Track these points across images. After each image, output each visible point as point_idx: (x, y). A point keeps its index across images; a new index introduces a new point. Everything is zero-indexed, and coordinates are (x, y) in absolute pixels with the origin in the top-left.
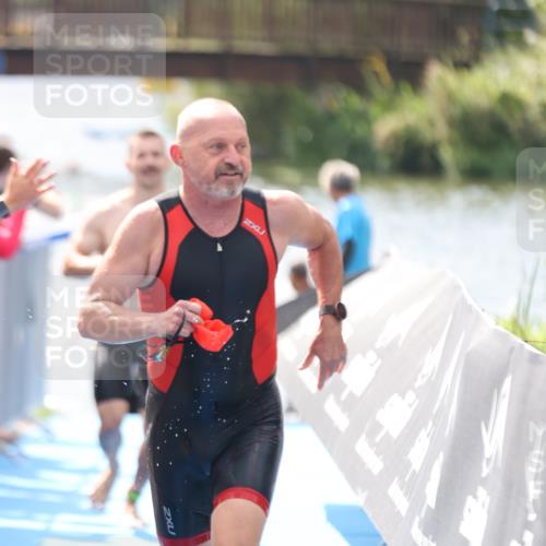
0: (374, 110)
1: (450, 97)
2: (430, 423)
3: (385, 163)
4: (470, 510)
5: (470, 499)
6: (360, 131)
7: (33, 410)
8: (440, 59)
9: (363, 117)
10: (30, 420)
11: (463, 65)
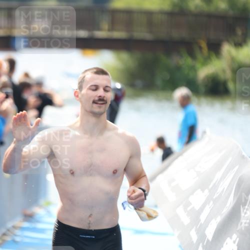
0: (198, 65)
1: (233, 59)
2: (212, 203)
3: (202, 89)
4: (227, 244)
5: (229, 239)
6: (191, 75)
7: (42, 202)
8: (228, 41)
9: (193, 69)
10: (41, 207)
11: (239, 45)
